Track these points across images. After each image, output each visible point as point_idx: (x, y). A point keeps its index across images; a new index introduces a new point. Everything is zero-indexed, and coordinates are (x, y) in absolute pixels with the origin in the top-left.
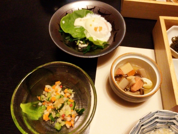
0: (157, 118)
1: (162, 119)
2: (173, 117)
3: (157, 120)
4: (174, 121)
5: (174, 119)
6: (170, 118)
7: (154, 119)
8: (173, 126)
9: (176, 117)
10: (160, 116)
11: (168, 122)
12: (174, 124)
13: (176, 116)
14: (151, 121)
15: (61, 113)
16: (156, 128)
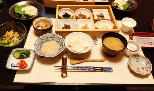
0: (49, 36)
1: (50, 36)
2: (54, 35)
3: (48, 37)
4: (55, 37)
5: (55, 36)
7: (47, 36)
8: (55, 39)
9: (55, 35)
10: (49, 35)
12: (55, 38)
14: (46, 37)
15: (12, 39)
16: (49, 40)
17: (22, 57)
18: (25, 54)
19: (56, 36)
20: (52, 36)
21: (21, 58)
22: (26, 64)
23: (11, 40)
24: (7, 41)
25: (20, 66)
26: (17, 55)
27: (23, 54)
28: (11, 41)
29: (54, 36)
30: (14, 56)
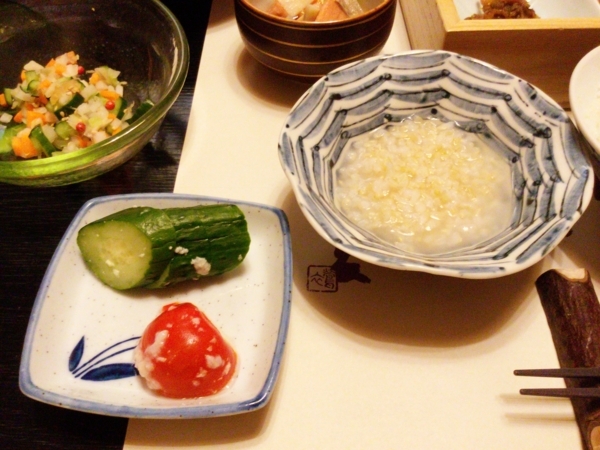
0: (388, 78)
1: (405, 80)
2: (439, 69)
3: (387, 85)
4: (445, 83)
5: (444, 74)
6: (432, 75)
7: (375, 83)
9: (447, 66)
10: (395, 73)
11: (427, 91)
12: (448, 95)
13: (447, 60)
14: (367, 88)
15: (73, 121)
16: (390, 118)
17: (174, 274)
18: (194, 246)
19: (455, 72)
20: (421, 80)
21: (162, 281)
22: (222, 350)
23: (62, 130)
24: (25, 132)
25: (160, 371)
26: (128, 256)
27: (181, 242)
28: (59, 138)
29: (434, 78)
30: (91, 264)
